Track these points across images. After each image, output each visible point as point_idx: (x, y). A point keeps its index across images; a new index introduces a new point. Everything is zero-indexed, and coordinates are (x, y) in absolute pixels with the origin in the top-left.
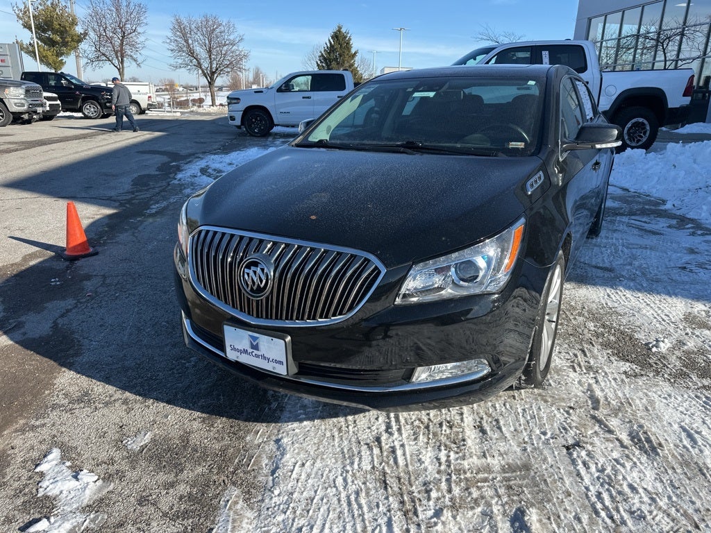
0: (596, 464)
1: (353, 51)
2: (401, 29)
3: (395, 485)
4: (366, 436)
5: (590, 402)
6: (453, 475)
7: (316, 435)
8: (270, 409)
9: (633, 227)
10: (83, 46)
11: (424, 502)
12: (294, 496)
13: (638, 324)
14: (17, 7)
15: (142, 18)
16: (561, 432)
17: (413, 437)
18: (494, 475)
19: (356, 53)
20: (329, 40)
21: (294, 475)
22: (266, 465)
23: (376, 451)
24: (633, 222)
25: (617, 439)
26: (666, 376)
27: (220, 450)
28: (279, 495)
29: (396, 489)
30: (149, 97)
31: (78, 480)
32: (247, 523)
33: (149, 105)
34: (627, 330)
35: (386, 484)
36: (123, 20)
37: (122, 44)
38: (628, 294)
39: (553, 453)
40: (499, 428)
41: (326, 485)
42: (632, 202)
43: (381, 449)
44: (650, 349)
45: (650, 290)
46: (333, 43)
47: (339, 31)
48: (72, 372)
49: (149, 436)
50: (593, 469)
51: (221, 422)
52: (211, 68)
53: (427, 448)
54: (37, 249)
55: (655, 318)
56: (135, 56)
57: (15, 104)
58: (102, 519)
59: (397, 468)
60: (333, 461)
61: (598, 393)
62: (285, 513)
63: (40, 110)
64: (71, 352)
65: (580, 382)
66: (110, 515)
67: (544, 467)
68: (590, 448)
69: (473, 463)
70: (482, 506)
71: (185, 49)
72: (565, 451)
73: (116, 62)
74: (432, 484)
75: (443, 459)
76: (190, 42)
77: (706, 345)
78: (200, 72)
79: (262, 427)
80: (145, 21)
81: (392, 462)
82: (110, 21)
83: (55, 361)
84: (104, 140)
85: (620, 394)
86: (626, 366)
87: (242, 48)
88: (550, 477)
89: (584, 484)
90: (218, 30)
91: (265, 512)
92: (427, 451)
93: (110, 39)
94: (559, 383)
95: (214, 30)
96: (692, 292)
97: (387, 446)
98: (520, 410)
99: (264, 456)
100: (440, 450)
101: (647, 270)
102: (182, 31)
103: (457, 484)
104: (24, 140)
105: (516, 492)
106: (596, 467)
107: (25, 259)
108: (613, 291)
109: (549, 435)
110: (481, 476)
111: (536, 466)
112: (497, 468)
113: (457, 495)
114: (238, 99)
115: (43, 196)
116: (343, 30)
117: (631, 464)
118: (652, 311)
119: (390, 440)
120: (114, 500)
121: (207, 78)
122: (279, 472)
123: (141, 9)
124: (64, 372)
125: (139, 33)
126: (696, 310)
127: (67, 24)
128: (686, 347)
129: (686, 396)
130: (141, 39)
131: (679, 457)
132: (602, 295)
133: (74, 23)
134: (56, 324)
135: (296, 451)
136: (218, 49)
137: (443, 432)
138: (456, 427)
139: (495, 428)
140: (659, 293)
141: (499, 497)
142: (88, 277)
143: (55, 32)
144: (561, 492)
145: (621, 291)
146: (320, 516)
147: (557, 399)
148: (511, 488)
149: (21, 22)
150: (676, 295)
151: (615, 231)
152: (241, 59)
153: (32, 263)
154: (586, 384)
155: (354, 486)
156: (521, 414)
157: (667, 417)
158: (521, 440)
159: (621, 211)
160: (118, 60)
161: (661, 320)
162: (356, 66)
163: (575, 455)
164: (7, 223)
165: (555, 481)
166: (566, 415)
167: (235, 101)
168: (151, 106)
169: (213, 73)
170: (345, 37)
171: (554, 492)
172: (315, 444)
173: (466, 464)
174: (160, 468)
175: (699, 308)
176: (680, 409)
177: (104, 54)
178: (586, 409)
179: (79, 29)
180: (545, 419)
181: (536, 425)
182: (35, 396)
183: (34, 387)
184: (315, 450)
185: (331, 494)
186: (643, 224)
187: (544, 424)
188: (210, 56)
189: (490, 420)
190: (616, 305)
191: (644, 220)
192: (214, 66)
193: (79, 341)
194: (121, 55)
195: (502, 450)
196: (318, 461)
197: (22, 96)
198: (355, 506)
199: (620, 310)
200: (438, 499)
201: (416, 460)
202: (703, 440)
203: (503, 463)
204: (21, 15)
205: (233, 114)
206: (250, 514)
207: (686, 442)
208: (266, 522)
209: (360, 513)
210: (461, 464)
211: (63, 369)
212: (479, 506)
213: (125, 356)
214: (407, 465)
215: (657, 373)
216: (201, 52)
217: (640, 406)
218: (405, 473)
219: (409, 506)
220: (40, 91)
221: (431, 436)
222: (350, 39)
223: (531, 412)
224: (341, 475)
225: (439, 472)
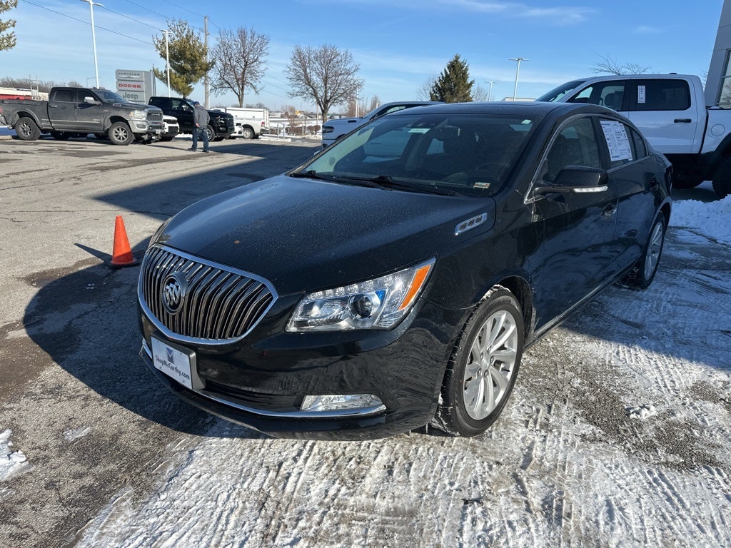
0: (486, 522)
1: (469, 81)
2: (519, 59)
3: (271, 509)
4: (272, 460)
5: (522, 460)
6: (332, 508)
7: (228, 451)
8: (203, 422)
9: (696, 282)
10: (211, 74)
11: (289, 529)
12: (175, 503)
13: (633, 386)
14: (157, 38)
15: (264, 49)
16: (470, 486)
17: (316, 467)
18: (374, 516)
19: (471, 83)
20: (445, 70)
21: (186, 485)
22: (170, 472)
23: (272, 474)
24: (700, 276)
25: (526, 502)
26: (628, 445)
27: (139, 452)
28: (164, 500)
29: (270, 513)
30: (263, 123)
31: (10, 458)
32: (122, 520)
33: (262, 130)
34: (615, 392)
35: (263, 506)
36: (247, 50)
37: (243, 73)
38: (642, 354)
39: (449, 504)
40: (408, 472)
41: (209, 498)
42: (713, 255)
43: (277, 474)
44: (628, 415)
45: (670, 353)
46: (448, 73)
47: (456, 61)
48: (59, 367)
49: (87, 430)
50: (480, 526)
51: (154, 428)
52: (326, 97)
53: (323, 479)
54: (92, 256)
55: (657, 382)
56: (254, 84)
57: (138, 126)
58: (10, 494)
59: (283, 493)
60: (229, 477)
61: (537, 452)
62: (158, 516)
63: (158, 131)
64: (69, 349)
65: (524, 439)
66: (18, 492)
67: (429, 517)
68: (489, 505)
69: (360, 501)
70: (342, 542)
71: (303, 78)
72: (462, 504)
73: (237, 89)
74: (306, 514)
75: (332, 492)
76: (308, 71)
77: (698, 419)
78: (315, 100)
79: (185, 438)
80: (266, 51)
81: (280, 487)
82: (235, 51)
83: (51, 355)
84: (206, 161)
85: (560, 457)
86: (588, 429)
87: (357, 77)
88: (429, 527)
89: (461, 540)
90: (335, 60)
91: (143, 513)
92: (321, 482)
93: (233, 68)
94: (501, 436)
95: (331, 60)
96: (721, 360)
97: (285, 472)
98: (441, 457)
99: (173, 464)
100: (334, 483)
101: (681, 330)
102: (301, 60)
103: (331, 517)
104: (136, 158)
105: (385, 536)
106: (484, 526)
107: (77, 265)
108: (626, 348)
109: (456, 486)
110: (360, 514)
111: (422, 514)
112: (382, 510)
113: (324, 529)
114: (332, 128)
115: (122, 209)
116: (461, 60)
117: (524, 529)
118: (658, 375)
119: (292, 467)
120: (29, 480)
121: (321, 106)
122: (175, 480)
123: (264, 40)
124: (53, 366)
125: (260, 63)
126: (714, 380)
127: (197, 54)
128: (673, 418)
129: (636, 470)
130: (262, 67)
131: (583, 532)
132: (611, 351)
133: (204, 53)
134: (70, 323)
135: (201, 463)
136: (333, 78)
137: (348, 467)
138: (364, 464)
139: (404, 471)
140: (679, 357)
141: (365, 537)
142: (119, 285)
143: (187, 60)
144: (431, 543)
145: (636, 350)
146: (186, 524)
147: (488, 452)
148: (383, 531)
149: (159, 52)
150: (698, 360)
151: (670, 285)
152: (355, 89)
153: (80, 269)
154: (529, 442)
155: (233, 504)
156: (439, 462)
157: (598, 488)
158: (423, 487)
159: (693, 264)
160: (239, 87)
161: (662, 386)
162: (471, 96)
163: (470, 509)
164: (80, 232)
165: (432, 532)
166: (487, 469)
167: (329, 130)
168: (263, 132)
169: (327, 102)
170: (462, 67)
171: (424, 542)
172: (222, 459)
173: (351, 501)
174: (80, 459)
175: (720, 376)
176: (620, 482)
177: (227, 82)
178: (513, 467)
179: (208, 59)
180: (461, 469)
181: (448, 474)
182: (18, 383)
183: (22, 375)
184: (219, 466)
185: (209, 507)
186: (710, 280)
187: (457, 475)
188: (325, 85)
189: (405, 462)
190: (620, 364)
191: (714, 276)
192: (329, 94)
193: (80, 341)
194: (242, 82)
195: (397, 493)
196: (215, 475)
197: (144, 119)
198: (223, 521)
199: (621, 370)
200: (304, 529)
201: (306, 489)
202: (622, 518)
203: (391, 505)
204: (159, 45)
205: (326, 142)
206: (129, 513)
207: (602, 518)
208: (139, 522)
209: (224, 528)
210: (346, 500)
211: (54, 363)
212: (340, 542)
213: (109, 358)
214: (293, 493)
215: (621, 441)
216: (317, 80)
217: (575, 471)
218: (288, 500)
219: (271, 530)
220: (161, 114)
221: (333, 469)
222: (467, 69)
223: (451, 461)
224: (228, 492)
225: (321, 504)
